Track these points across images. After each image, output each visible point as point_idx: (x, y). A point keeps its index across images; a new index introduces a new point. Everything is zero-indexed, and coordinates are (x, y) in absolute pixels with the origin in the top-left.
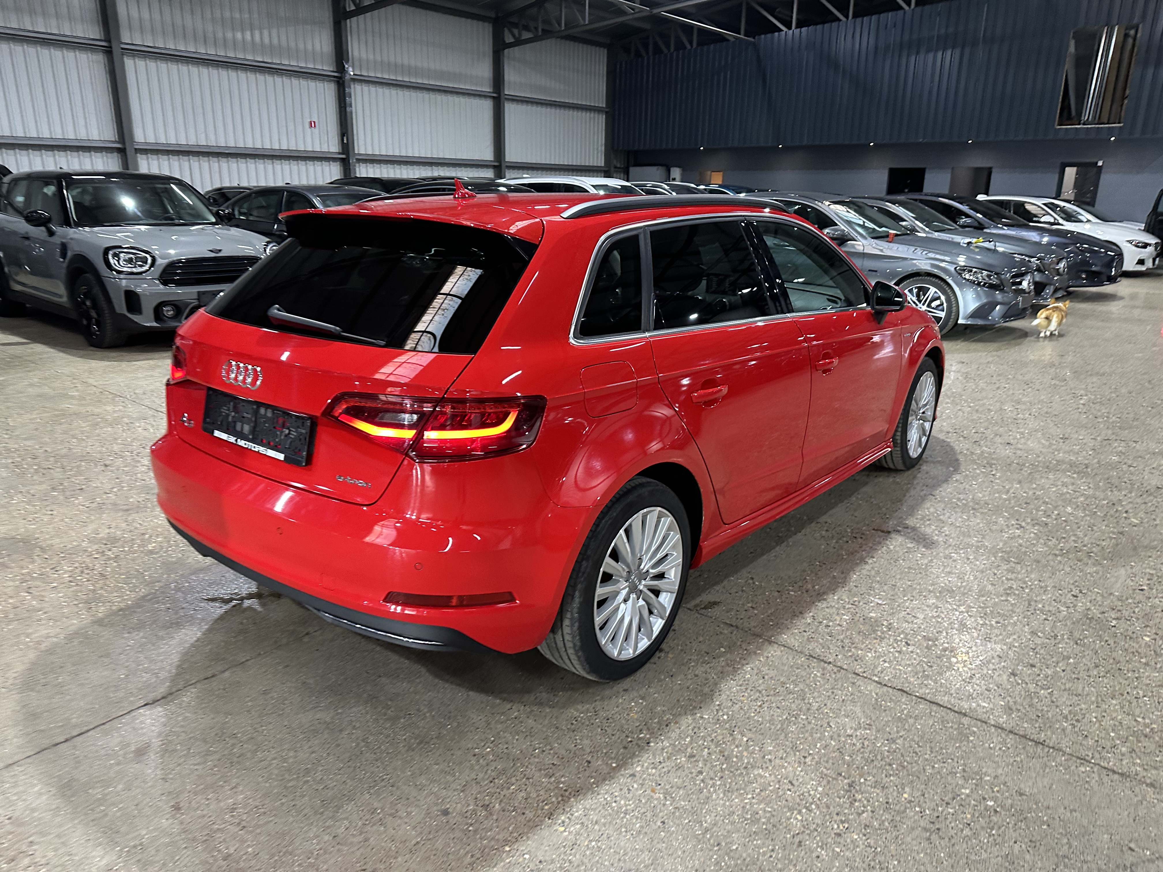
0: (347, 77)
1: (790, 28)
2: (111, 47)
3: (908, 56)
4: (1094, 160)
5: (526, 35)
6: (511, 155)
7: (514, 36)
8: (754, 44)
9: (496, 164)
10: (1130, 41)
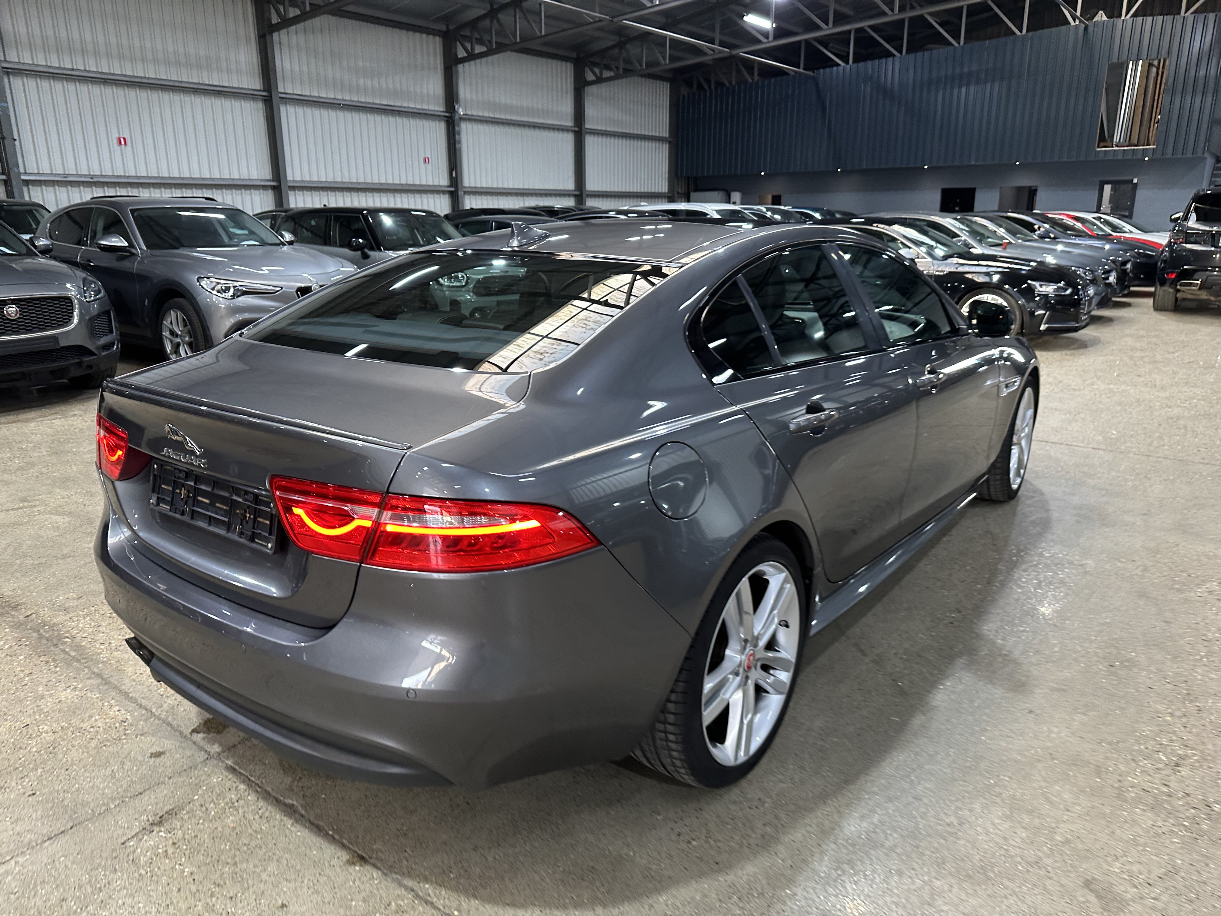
0: (457, 117)
1: (847, 62)
2: (271, 96)
3: (960, 88)
4: (1130, 178)
5: (607, 74)
6: (591, 185)
7: (594, 74)
8: (813, 78)
9: (577, 193)
10: (1154, 70)
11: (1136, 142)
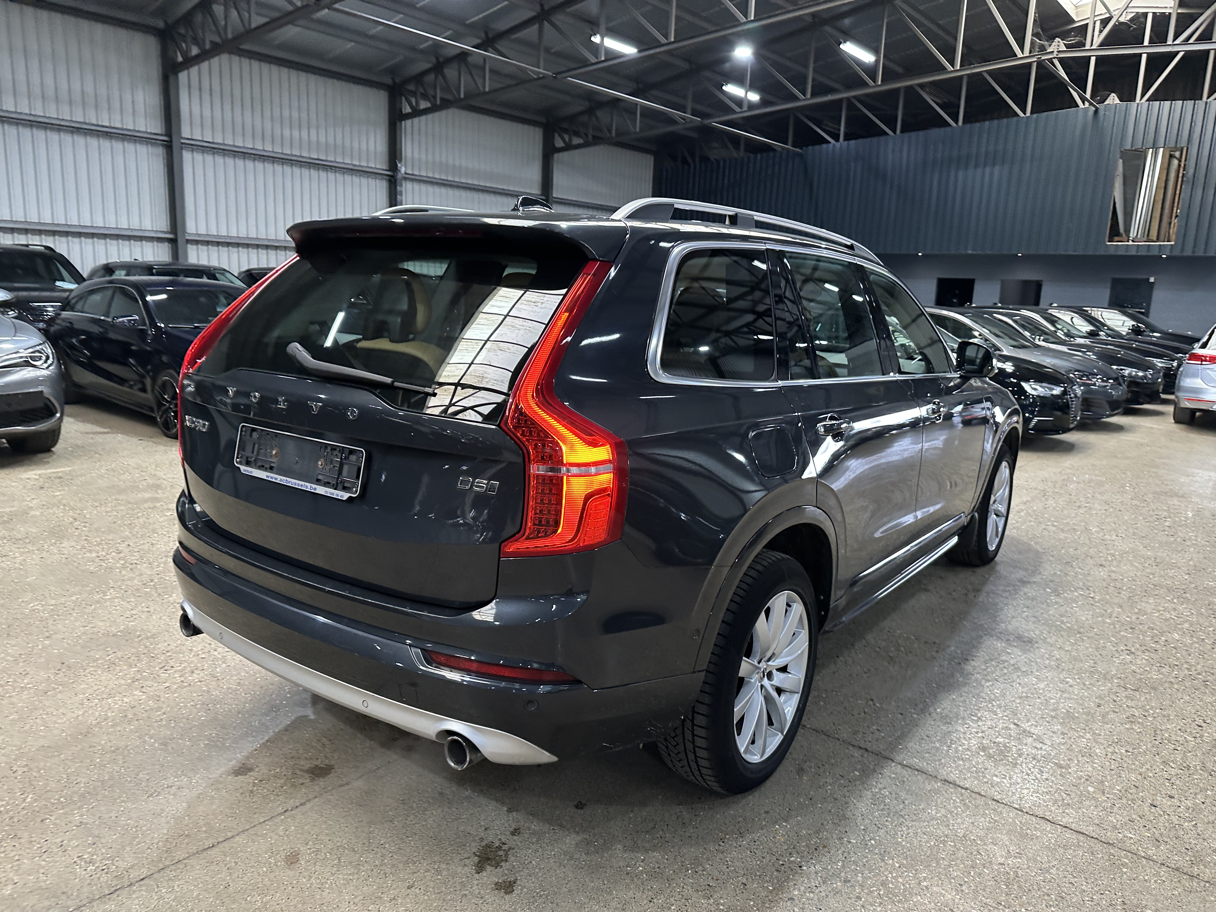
0: (399, 176)
1: (837, 140)
2: (171, 142)
3: (957, 170)
4: (1146, 277)
7: (564, 140)
8: (801, 154)
10: (1175, 162)
11: (1155, 239)
